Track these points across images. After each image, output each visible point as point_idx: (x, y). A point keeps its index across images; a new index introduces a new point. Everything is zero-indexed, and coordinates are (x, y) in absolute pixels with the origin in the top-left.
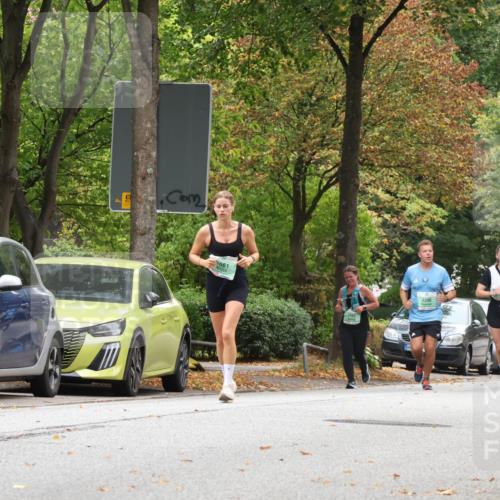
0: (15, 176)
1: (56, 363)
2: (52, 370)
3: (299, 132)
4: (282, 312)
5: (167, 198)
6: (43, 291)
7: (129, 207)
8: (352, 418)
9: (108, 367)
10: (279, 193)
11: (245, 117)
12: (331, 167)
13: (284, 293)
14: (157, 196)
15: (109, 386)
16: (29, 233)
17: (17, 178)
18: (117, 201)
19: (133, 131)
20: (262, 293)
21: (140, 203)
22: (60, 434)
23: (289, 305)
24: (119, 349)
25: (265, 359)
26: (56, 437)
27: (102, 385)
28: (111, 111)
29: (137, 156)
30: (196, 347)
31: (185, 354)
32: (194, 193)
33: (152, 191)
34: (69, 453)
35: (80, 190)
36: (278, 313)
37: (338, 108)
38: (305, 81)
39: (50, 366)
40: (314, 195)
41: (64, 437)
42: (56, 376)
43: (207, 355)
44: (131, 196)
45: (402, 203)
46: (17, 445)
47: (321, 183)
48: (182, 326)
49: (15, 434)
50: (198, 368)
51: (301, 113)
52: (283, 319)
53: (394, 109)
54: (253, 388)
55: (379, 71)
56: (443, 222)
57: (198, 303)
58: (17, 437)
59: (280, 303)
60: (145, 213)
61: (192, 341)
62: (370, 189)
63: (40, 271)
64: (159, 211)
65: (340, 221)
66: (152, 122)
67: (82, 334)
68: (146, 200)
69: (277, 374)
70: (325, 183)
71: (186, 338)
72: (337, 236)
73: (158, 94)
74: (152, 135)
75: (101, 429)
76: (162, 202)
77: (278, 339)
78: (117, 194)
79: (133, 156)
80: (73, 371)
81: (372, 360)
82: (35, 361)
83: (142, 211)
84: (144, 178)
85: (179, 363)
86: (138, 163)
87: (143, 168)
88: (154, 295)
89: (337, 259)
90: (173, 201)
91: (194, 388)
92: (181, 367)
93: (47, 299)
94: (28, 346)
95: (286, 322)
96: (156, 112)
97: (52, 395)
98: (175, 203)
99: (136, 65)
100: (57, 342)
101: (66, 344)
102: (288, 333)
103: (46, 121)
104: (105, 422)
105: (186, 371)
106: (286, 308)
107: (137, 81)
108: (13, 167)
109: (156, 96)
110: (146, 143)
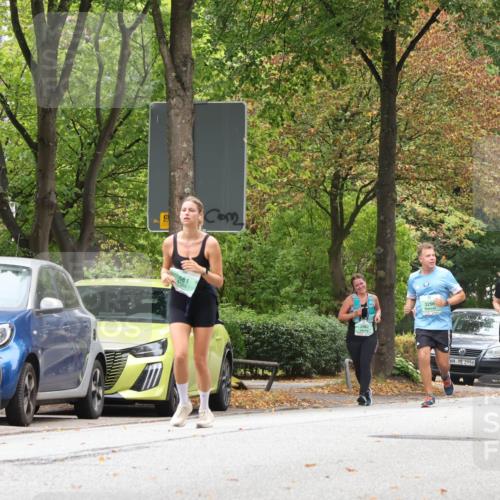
0: (53, 199)
1: (99, 385)
2: (95, 392)
3: (335, 148)
4: (323, 328)
6: (83, 312)
7: (167, 227)
8: (396, 433)
9: (151, 387)
10: (317, 210)
11: (281, 134)
12: (368, 182)
13: (324, 309)
15: (152, 406)
17: (55, 201)
18: (155, 221)
19: (169, 152)
20: (303, 309)
22: (105, 456)
23: (330, 321)
24: (162, 370)
25: (307, 376)
26: (102, 459)
27: (146, 405)
28: (147, 132)
29: (174, 176)
30: (238, 365)
31: (227, 373)
32: (232, 212)
34: (115, 475)
35: (119, 211)
36: (319, 329)
37: (373, 123)
38: (340, 97)
40: (352, 210)
41: (109, 458)
42: (99, 398)
43: (249, 373)
44: (169, 216)
45: (441, 216)
46: (63, 468)
47: (358, 198)
48: (224, 345)
49: (61, 457)
50: (241, 387)
51: (336, 129)
52: (324, 336)
53: (429, 122)
54: (296, 405)
55: (414, 85)
56: (483, 233)
57: (239, 321)
58: (62, 460)
59: (321, 319)
61: (234, 360)
62: (407, 204)
63: (81, 293)
65: (378, 235)
66: (188, 141)
67: (123, 356)
69: (320, 390)
70: (362, 197)
71: (228, 357)
72: (375, 250)
73: (193, 113)
74: (189, 155)
75: (146, 450)
77: (320, 356)
78: (154, 214)
79: (170, 176)
80: (116, 393)
81: (415, 375)
82: (78, 383)
85: (221, 382)
86: (175, 184)
87: (180, 188)
89: (376, 274)
90: (211, 220)
91: (237, 407)
92: (224, 386)
93: (88, 321)
94: (71, 368)
95: (327, 338)
96: (191, 132)
97: (96, 417)
98: (213, 222)
99: (170, 85)
100: (99, 364)
101: (108, 365)
102: (330, 349)
103: (82, 144)
104: (149, 443)
105: (229, 390)
106: (327, 325)
107: (172, 102)
108: (51, 190)
109: (191, 116)
110: (183, 162)
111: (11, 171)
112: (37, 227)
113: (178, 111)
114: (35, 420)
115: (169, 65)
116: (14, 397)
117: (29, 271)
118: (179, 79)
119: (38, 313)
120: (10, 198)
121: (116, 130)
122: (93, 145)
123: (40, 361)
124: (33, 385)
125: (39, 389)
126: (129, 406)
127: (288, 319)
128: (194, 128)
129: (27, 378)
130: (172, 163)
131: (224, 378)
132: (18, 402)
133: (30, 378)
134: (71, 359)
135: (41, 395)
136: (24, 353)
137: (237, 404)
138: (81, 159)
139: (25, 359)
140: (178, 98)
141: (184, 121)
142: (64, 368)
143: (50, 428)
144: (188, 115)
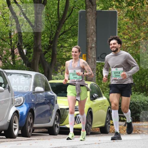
1: (58, 122)
2: (56, 125)
5: (100, 56)
6: (52, 93)
9: (78, 123)
16: (46, 71)
17: (41, 49)
18: (81, 57)
19: (86, 30)
20: (139, 94)
21: (89, 58)
28: (77, 22)
29: (88, 39)
31: (109, 119)
33: (94, 53)
36: (146, 102)
39: (56, 123)
42: (58, 127)
44: (86, 56)
48: (107, 107)
54: (136, 133)
60: (92, 62)
63: (51, 85)
64: (97, 62)
66: (94, 26)
67: (67, 110)
68: (92, 57)
73: (96, 15)
74: (94, 31)
76: (98, 58)
80: (64, 125)
82: (50, 121)
83: (91, 61)
84: (91, 49)
85: (106, 122)
86: (88, 43)
87: (90, 45)
88: (96, 95)
90: (103, 58)
91: (113, 132)
92: (107, 124)
93: (54, 96)
94: (47, 115)
96: (95, 22)
97: (56, 135)
99: (87, 4)
100: (58, 114)
101: (61, 114)
103: (52, 26)
104: (77, 146)
105: (109, 125)
107: (88, 10)
108: (40, 44)
109: (95, 16)
110: (92, 34)
111: (24, 37)
112: (34, 59)
113: (90, 14)
114: (33, 135)
116: (24, 126)
117: (31, 76)
118: (90, 1)
119: (34, 93)
120: (23, 47)
121: (65, 21)
122: (56, 27)
123: (35, 112)
124: (32, 121)
125: (34, 123)
127: (134, 98)
129: (29, 118)
130: (87, 35)
131: (107, 121)
132: (26, 128)
133: (31, 118)
134: (47, 111)
135: (35, 125)
136: (28, 109)
137: (112, 131)
138: (51, 32)
139: (29, 111)
140: (90, 9)
141: (92, 18)
142: (44, 115)
143: (38, 139)
144: (94, 16)
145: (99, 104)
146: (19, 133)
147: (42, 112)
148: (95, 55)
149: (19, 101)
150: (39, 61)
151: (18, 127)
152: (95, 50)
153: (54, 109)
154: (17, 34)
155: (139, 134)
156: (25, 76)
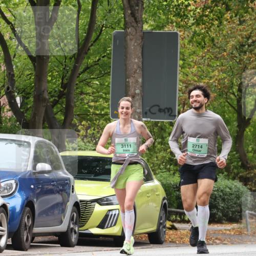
1: (75, 224)
2: (72, 229)
3: (240, 66)
4: (230, 189)
5: (150, 110)
6: (66, 174)
9: (111, 226)
14: (143, 109)
15: (112, 239)
18: (115, 112)
19: (126, 65)
23: (235, 184)
24: (118, 214)
25: (219, 222)
27: (107, 239)
28: (110, 50)
29: (129, 81)
30: (171, 213)
31: (164, 219)
32: (168, 107)
33: (139, 105)
36: (228, 190)
42: (75, 233)
43: (179, 219)
48: (161, 198)
50: (173, 228)
51: (242, 52)
52: (231, 194)
54: (211, 242)
57: (172, 183)
59: (229, 183)
61: (168, 209)
64: (144, 119)
66: (138, 58)
67: (93, 204)
68: (136, 112)
69: (228, 232)
71: (164, 207)
73: (142, 39)
74: (139, 67)
76: (146, 113)
77: (228, 208)
79: (126, 82)
80: (87, 229)
82: (61, 222)
84: (134, 97)
85: (160, 224)
86: (129, 86)
87: (132, 90)
91: (170, 242)
92: (161, 227)
93: (69, 179)
94: (56, 212)
95: (233, 196)
96: (141, 51)
97: (73, 246)
98: (155, 114)
99: (127, 19)
100: (76, 209)
101: (82, 210)
102: (235, 204)
103: (66, 58)
105: (164, 230)
106: (233, 186)
107: (128, 31)
108: (45, 90)
109: (141, 41)
110: (135, 72)
111: (17, 76)
112: (34, 115)
113: (131, 37)
114: (32, 247)
115: (127, 5)
116: (17, 231)
117: (29, 144)
118: (133, 14)
119: (35, 173)
120: (16, 94)
121: (89, 49)
122: (73, 59)
123: (36, 206)
124: (30, 222)
125: (35, 225)
126: (96, 239)
128: (142, 48)
129: (26, 218)
130: (127, 73)
131: (161, 221)
132: (20, 234)
133: (28, 218)
134: (57, 205)
135: (36, 230)
136: (24, 201)
137: (170, 240)
138: (64, 68)
139: (25, 204)
140: (132, 28)
141: (136, 44)
142: (52, 211)
143: (41, 253)
144: (139, 40)
145: (147, 192)
146: (8, 243)
147: (47, 207)
148: (141, 107)
149: (8, 188)
150: (44, 118)
151: (6, 232)
152: (140, 99)
153: (68, 201)
154: (6, 72)
155: (216, 244)
156: (18, 144)
